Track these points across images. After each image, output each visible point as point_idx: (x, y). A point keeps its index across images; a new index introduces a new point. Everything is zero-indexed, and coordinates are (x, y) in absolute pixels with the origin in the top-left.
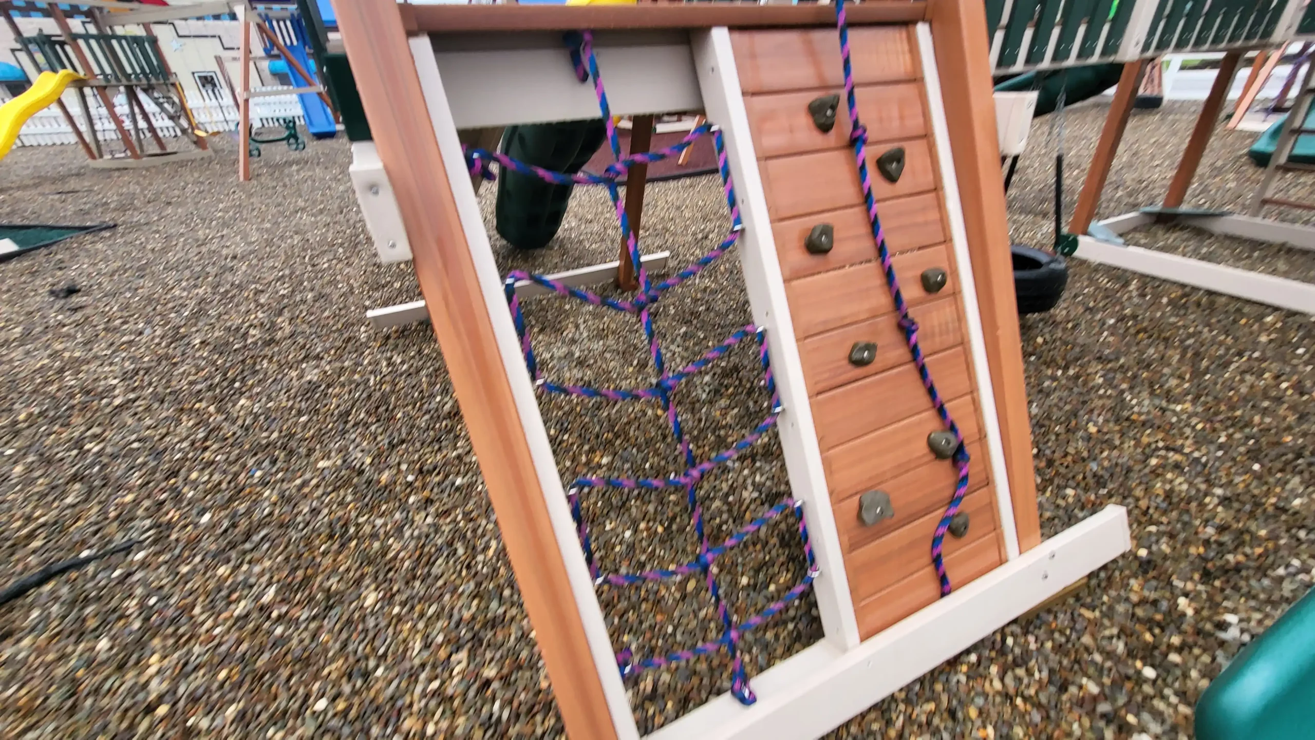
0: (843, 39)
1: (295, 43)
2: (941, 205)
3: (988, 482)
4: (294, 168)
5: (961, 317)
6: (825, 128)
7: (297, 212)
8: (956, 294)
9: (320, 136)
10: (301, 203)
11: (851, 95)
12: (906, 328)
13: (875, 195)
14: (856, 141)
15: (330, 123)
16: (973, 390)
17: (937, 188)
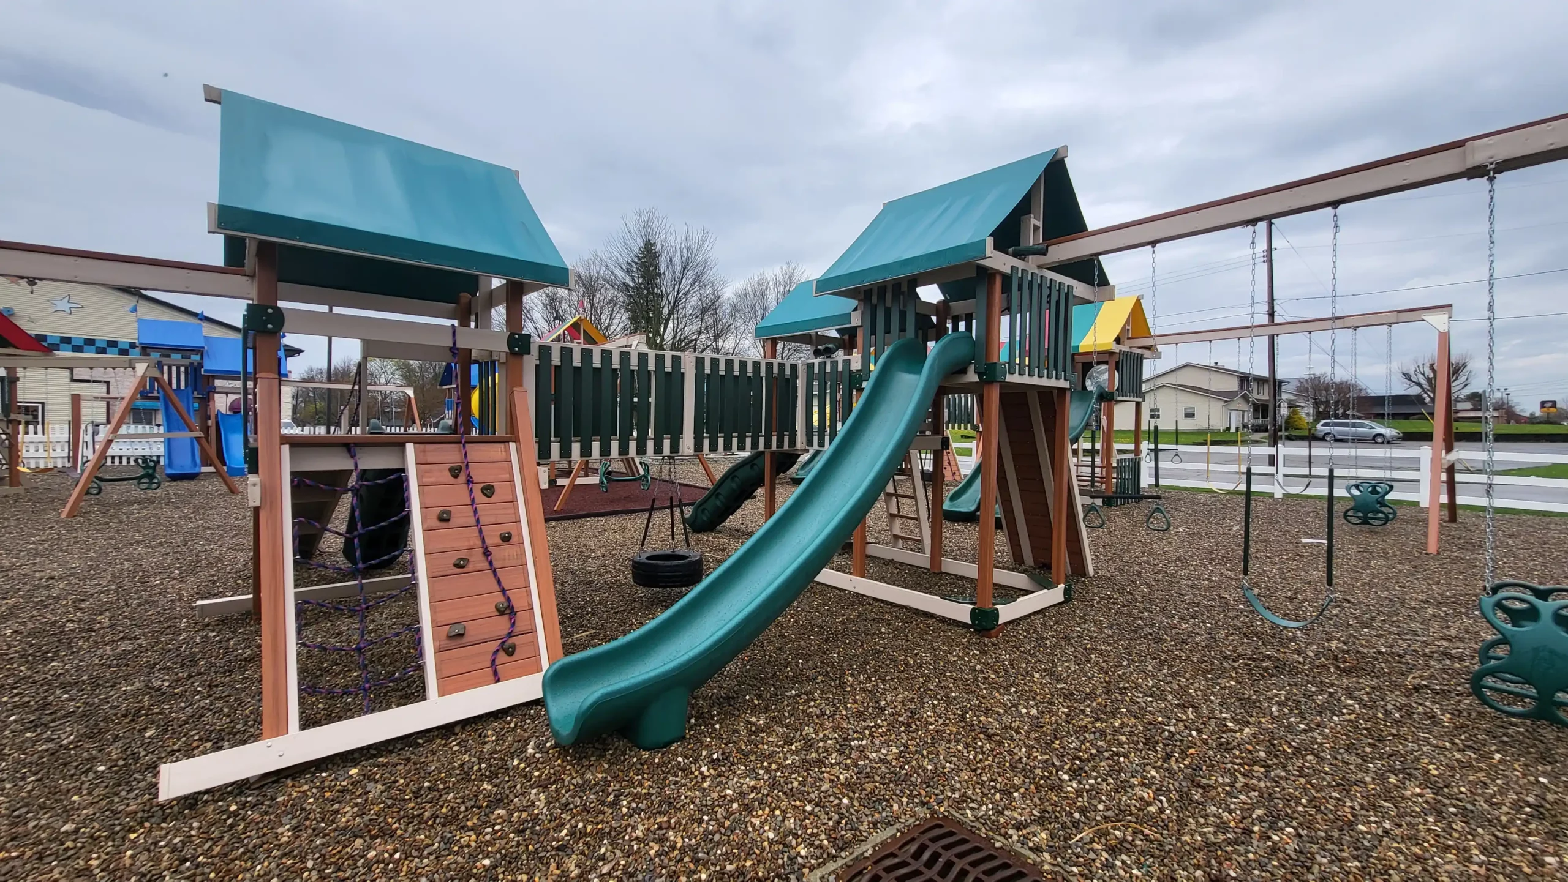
0: (464, 447)
1: (183, 386)
2: (516, 508)
3: (533, 631)
4: (136, 506)
5: (523, 554)
6: (456, 476)
7: (131, 544)
8: (521, 543)
9: (175, 478)
10: (138, 536)
11: (467, 465)
12: (487, 553)
13: (477, 501)
14: (469, 481)
15: (195, 465)
16: (527, 586)
17: (514, 501)
